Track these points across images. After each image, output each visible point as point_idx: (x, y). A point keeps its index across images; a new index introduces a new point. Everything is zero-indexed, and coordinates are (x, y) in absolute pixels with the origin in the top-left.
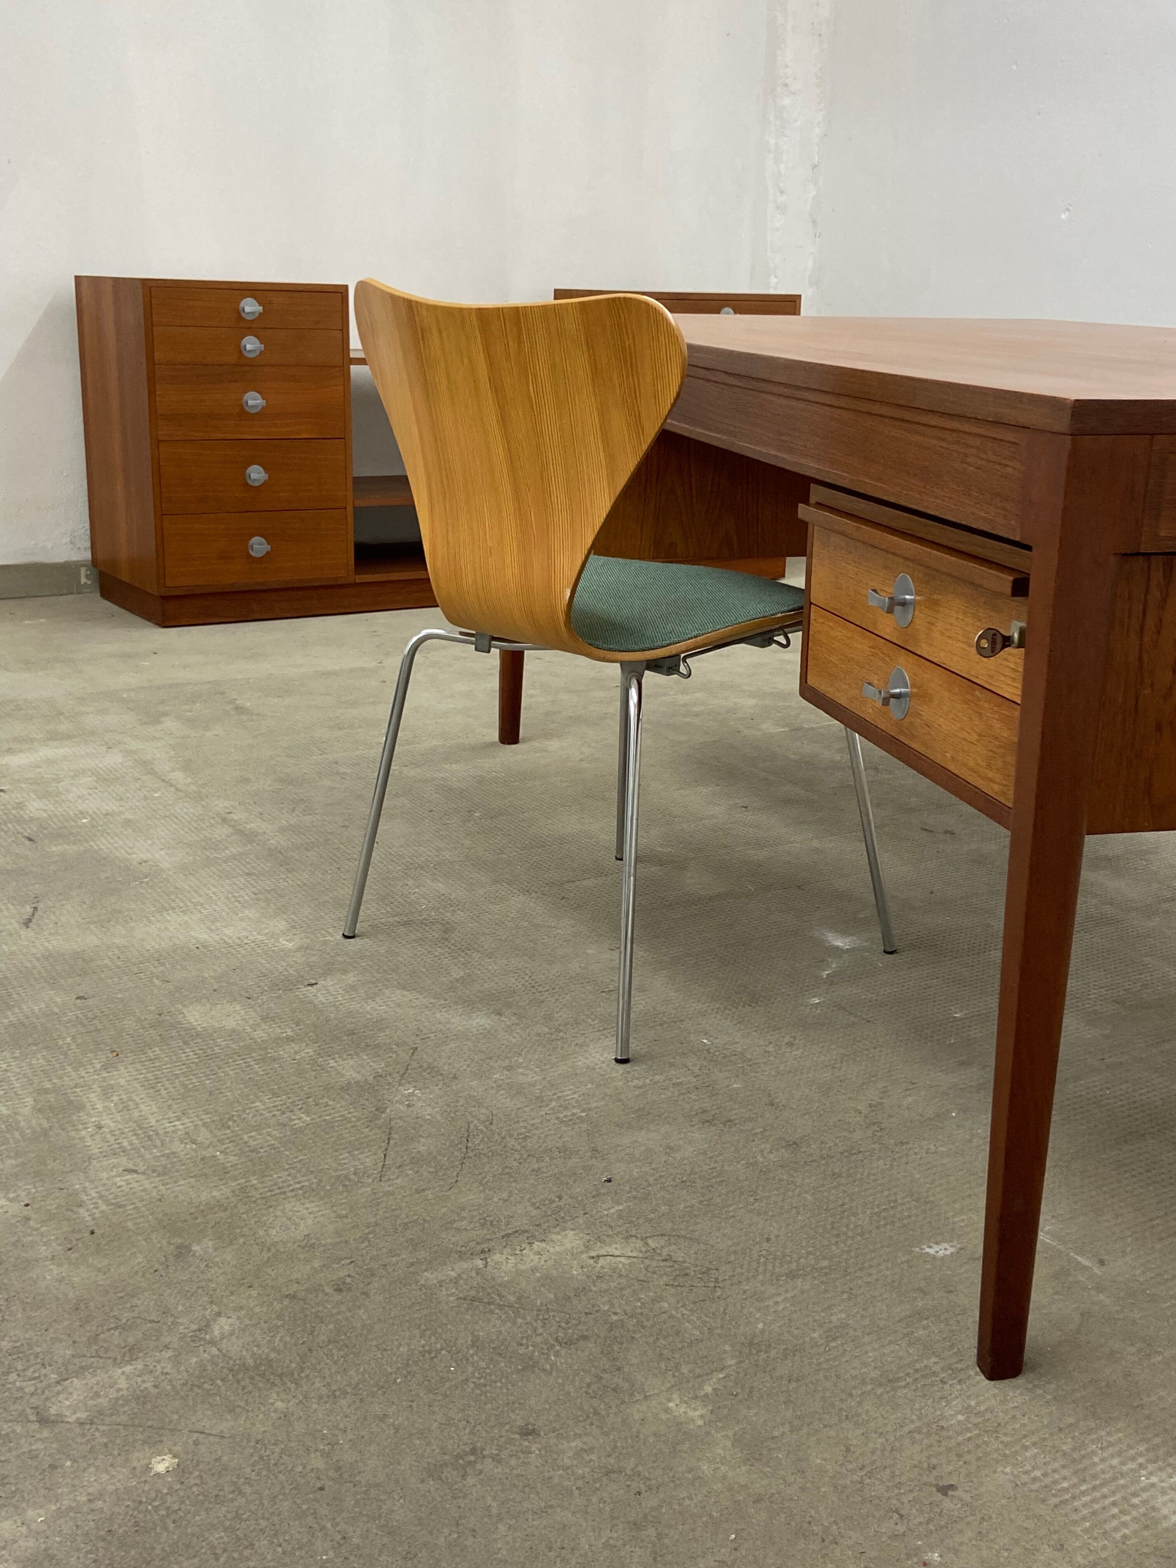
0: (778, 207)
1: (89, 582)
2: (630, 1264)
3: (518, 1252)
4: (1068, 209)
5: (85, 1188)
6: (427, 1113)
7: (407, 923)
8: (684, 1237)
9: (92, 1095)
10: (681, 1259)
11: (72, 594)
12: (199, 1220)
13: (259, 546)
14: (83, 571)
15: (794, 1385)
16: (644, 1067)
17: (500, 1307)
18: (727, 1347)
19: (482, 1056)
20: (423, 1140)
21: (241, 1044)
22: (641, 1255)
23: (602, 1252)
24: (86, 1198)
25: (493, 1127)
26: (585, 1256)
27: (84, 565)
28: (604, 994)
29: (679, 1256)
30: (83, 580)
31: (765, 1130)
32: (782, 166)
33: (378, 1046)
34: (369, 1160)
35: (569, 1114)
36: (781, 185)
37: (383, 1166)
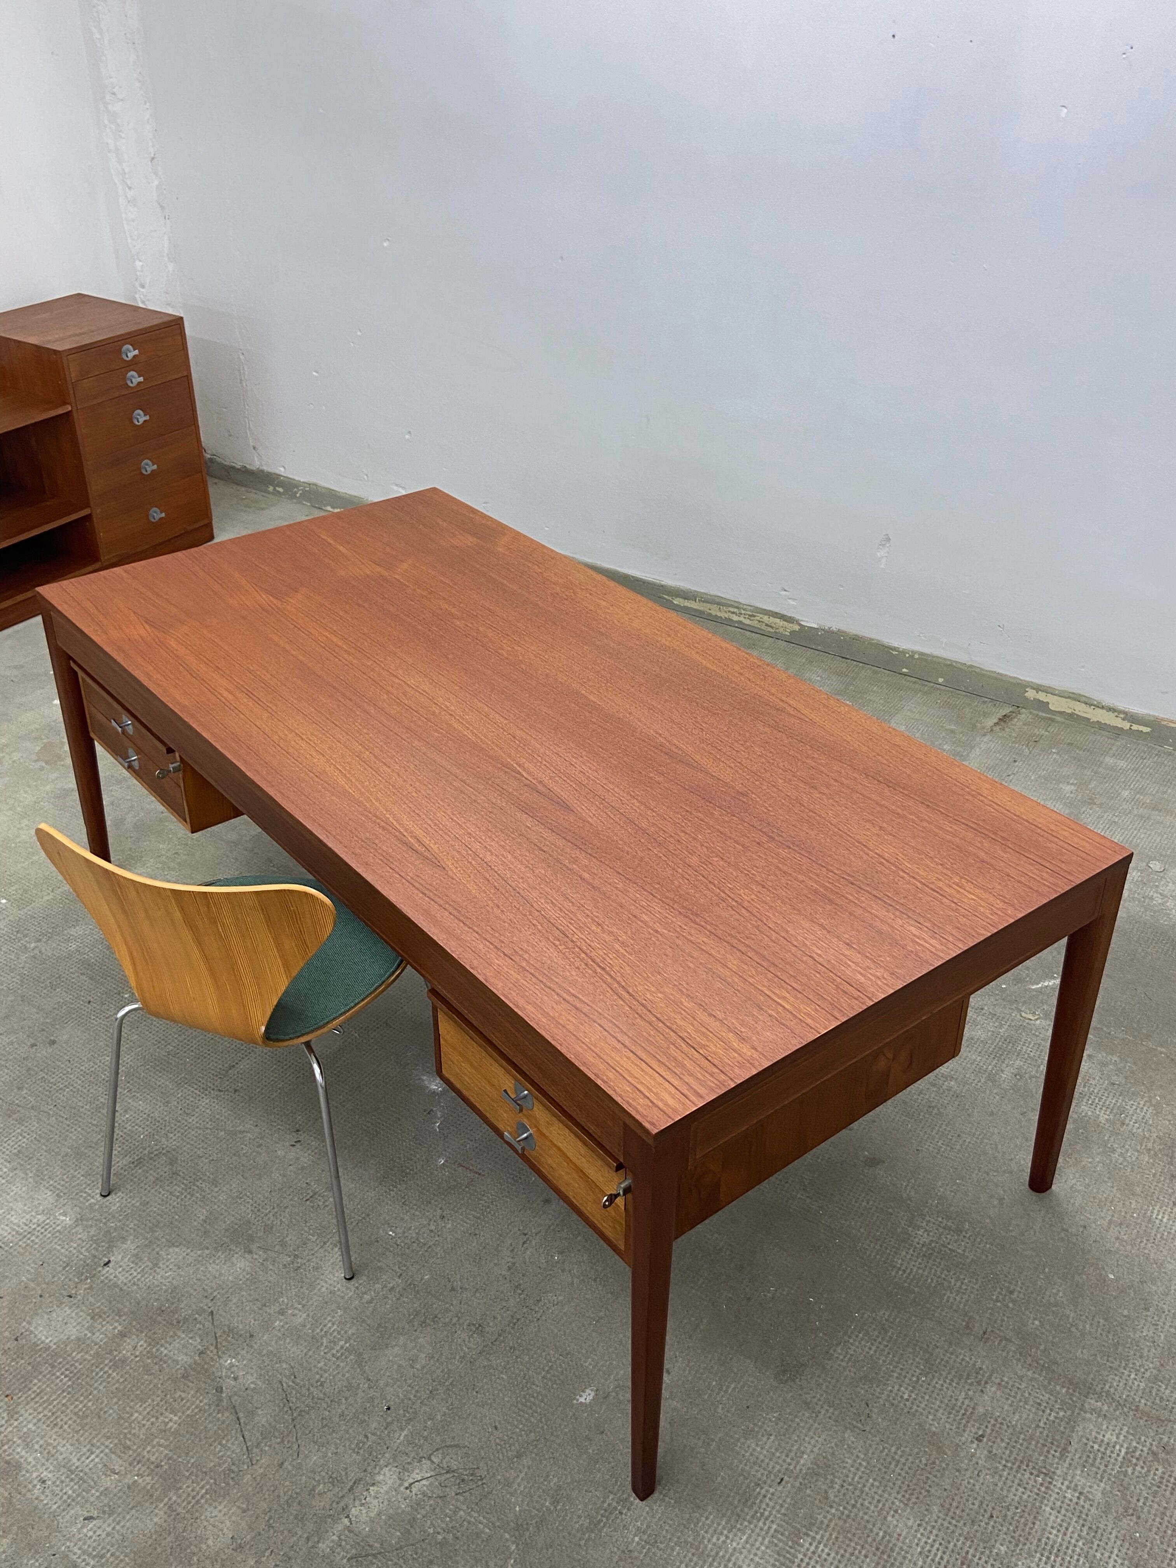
0: (129, 202)
2: (431, 1484)
3: (364, 1501)
5: (69, 1547)
6: (250, 1380)
7: (139, 1162)
8: (450, 1446)
9: (19, 1450)
10: (455, 1467)
12: (159, 1550)
15: (550, 1550)
16: (365, 1278)
17: (375, 1556)
18: (507, 1536)
19: (258, 1304)
20: (260, 1412)
21: (92, 1352)
22: (433, 1473)
23: (411, 1481)
24: (75, 1557)
25: (298, 1380)
26: (402, 1489)
28: (308, 1202)
29: (454, 1465)
31: (459, 1318)
33: (186, 1320)
34: (235, 1447)
35: (338, 1348)
37: (247, 1447)
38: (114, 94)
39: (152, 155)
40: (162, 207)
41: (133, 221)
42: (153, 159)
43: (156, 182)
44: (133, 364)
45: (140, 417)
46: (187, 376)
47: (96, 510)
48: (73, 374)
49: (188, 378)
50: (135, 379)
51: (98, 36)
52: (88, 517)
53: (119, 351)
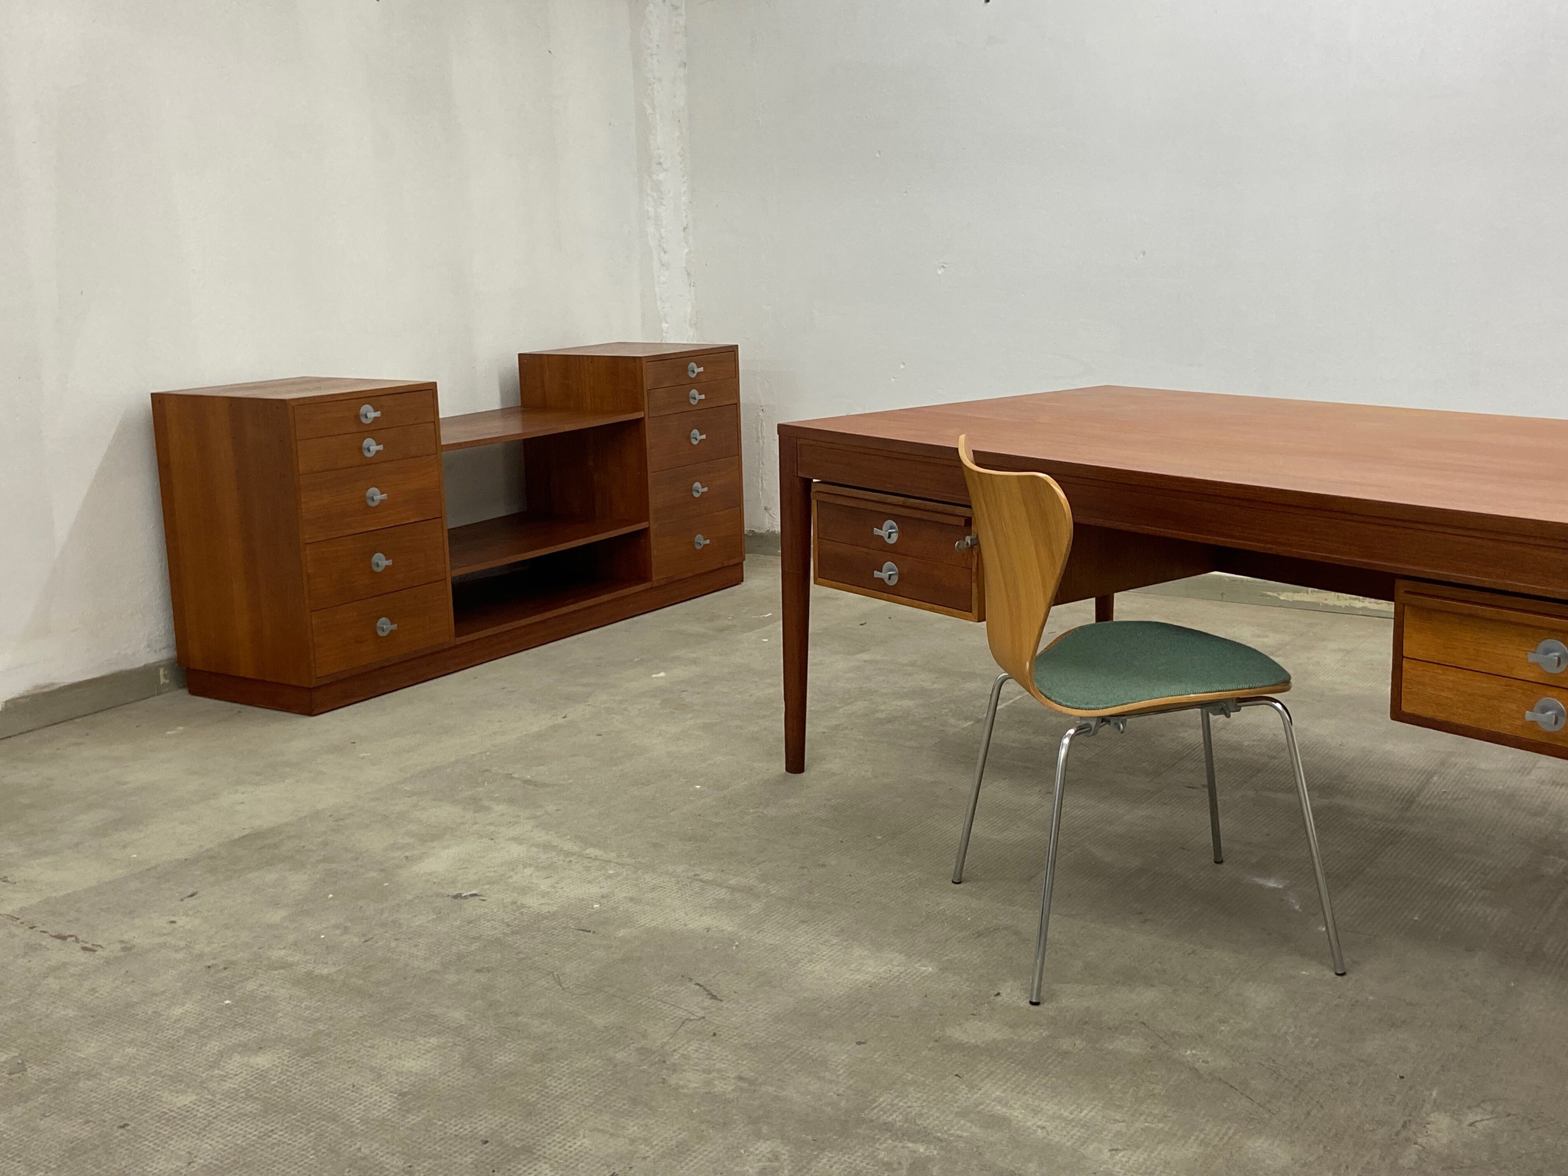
0: (663, 265)
1: (167, 681)
4: (943, 267)
6: (1223, 1063)
11: (154, 696)
13: (385, 626)
14: (161, 672)
27: (161, 666)
30: (162, 680)
32: (662, 230)
36: (664, 245)
38: (660, 164)
39: (685, 225)
40: (689, 274)
41: (664, 283)
42: (685, 229)
43: (686, 250)
44: (695, 383)
45: (697, 436)
46: (736, 404)
47: (653, 525)
48: (648, 383)
49: (737, 405)
50: (696, 396)
51: (651, 111)
52: (645, 531)
53: (685, 368)
